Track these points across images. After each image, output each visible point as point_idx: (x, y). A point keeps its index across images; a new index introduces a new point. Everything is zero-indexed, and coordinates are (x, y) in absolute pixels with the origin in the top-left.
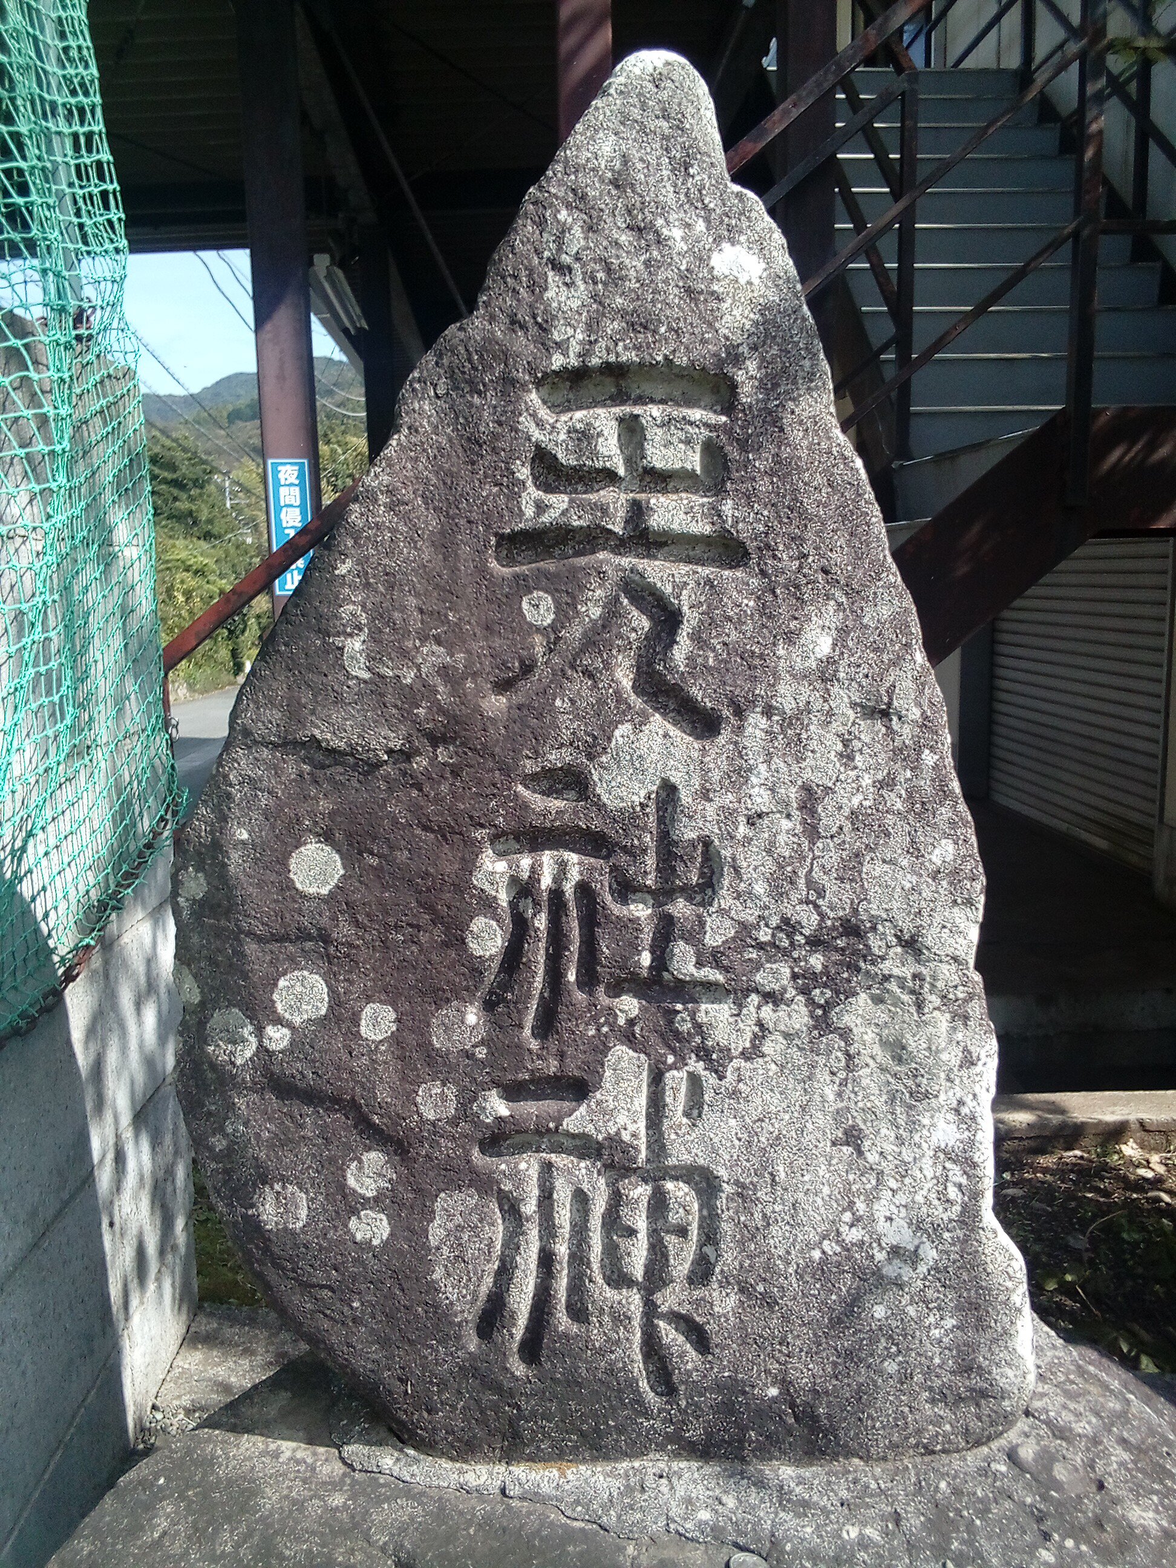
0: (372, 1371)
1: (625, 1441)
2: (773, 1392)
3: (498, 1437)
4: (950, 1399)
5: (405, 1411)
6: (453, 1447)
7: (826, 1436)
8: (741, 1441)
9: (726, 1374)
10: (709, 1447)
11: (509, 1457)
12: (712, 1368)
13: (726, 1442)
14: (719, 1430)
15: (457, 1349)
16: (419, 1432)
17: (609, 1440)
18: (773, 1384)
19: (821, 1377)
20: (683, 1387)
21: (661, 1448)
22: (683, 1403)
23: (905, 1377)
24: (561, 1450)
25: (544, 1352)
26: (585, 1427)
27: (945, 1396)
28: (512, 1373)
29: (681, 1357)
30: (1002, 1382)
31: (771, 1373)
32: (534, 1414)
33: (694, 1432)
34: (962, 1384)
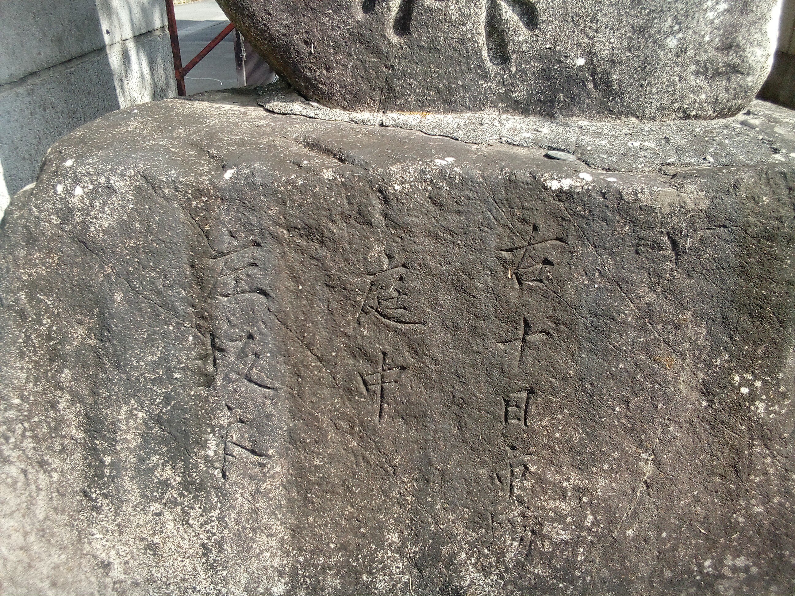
0: (285, 35)
1: (469, 98)
2: (581, 62)
3: (378, 92)
4: (710, 73)
5: (310, 69)
6: (345, 98)
7: (614, 99)
8: (552, 102)
9: (548, 46)
10: (528, 105)
11: (384, 107)
12: (537, 41)
13: (541, 101)
14: (538, 92)
15: (348, 18)
16: (320, 85)
17: (457, 97)
18: (582, 55)
19: (619, 49)
20: (514, 56)
21: (494, 105)
22: (513, 69)
23: (682, 51)
24: (423, 103)
25: (414, 23)
26: (441, 86)
27: (707, 69)
28: (389, 40)
29: (515, 31)
30: (751, 59)
31: (581, 46)
32: (404, 73)
33: (520, 93)
34: (721, 59)
